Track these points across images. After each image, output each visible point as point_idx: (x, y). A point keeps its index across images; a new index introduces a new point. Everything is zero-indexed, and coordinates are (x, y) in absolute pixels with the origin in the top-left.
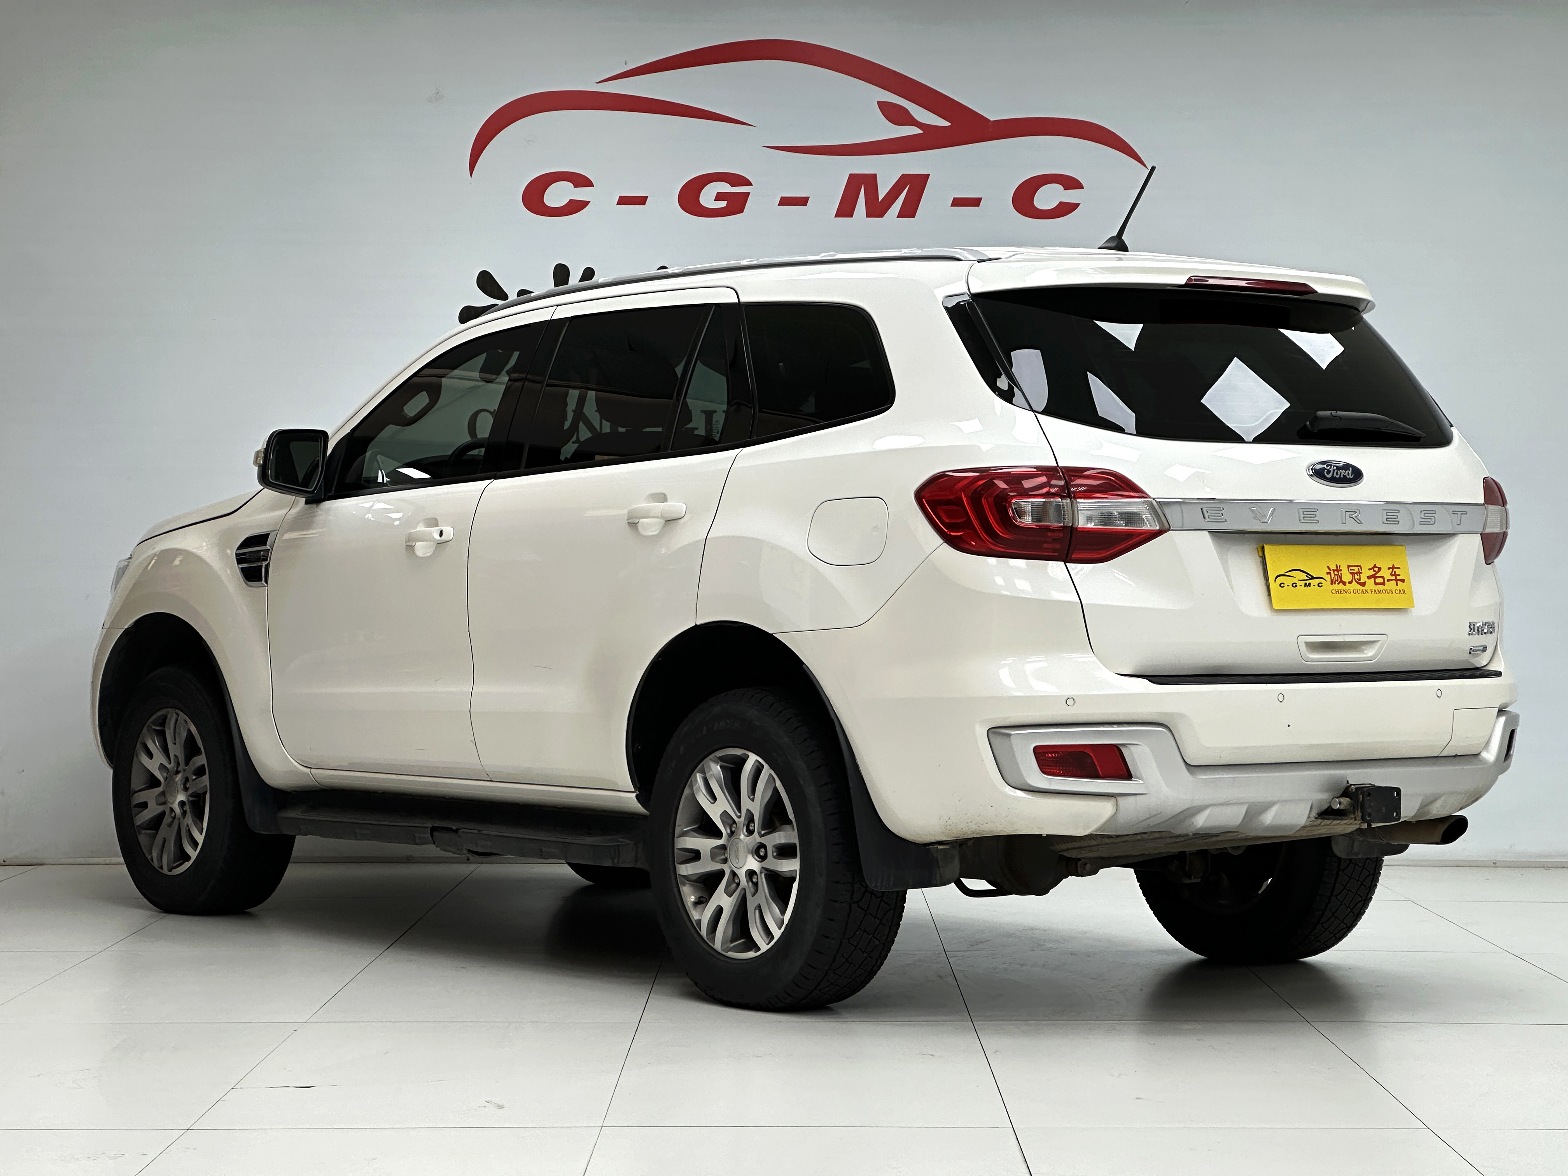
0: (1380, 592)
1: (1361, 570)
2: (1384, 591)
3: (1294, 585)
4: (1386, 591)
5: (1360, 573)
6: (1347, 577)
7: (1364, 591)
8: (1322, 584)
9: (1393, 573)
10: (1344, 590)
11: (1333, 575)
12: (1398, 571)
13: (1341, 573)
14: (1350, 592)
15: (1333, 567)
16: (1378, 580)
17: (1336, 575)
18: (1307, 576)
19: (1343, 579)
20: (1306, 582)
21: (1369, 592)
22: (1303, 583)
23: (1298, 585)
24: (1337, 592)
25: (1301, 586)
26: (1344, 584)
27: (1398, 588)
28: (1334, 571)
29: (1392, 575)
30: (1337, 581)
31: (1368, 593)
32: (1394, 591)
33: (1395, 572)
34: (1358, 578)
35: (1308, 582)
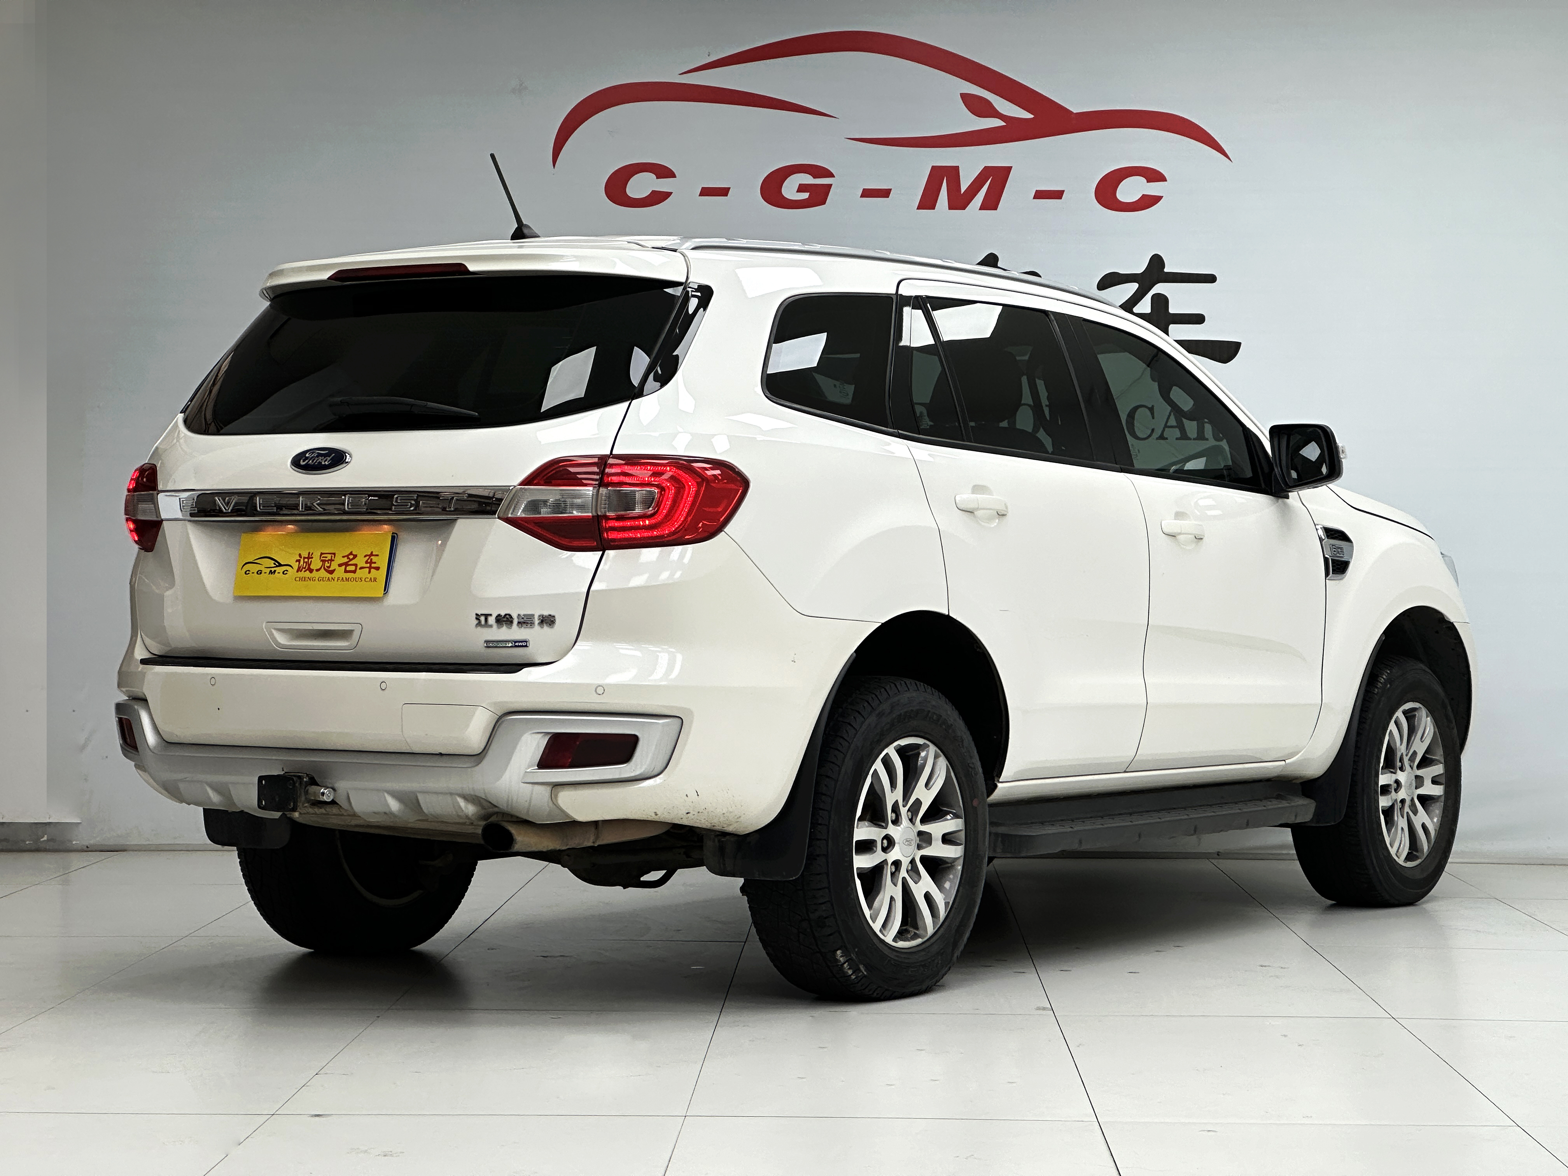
0: (347, 580)
1: (334, 557)
2: (352, 580)
3: (259, 572)
4: (355, 579)
5: (332, 560)
6: (316, 563)
7: (330, 579)
8: (287, 571)
9: (369, 561)
10: (309, 578)
11: (302, 563)
12: (374, 559)
13: (311, 561)
14: (315, 580)
15: (305, 554)
16: (349, 568)
17: (306, 562)
18: (274, 564)
19: (311, 567)
20: (271, 569)
21: (336, 580)
22: (268, 570)
23: (263, 572)
24: (301, 579)
25: (265, 573)
26: (311, 571)
27: (369, 576)
28: (305, 558)
29: (367, 562)
30: (305, 568)
31: (334, 580)
32: (363, 579)
33: (372, 559)
34: (329, 565)
35: (273, 570)
